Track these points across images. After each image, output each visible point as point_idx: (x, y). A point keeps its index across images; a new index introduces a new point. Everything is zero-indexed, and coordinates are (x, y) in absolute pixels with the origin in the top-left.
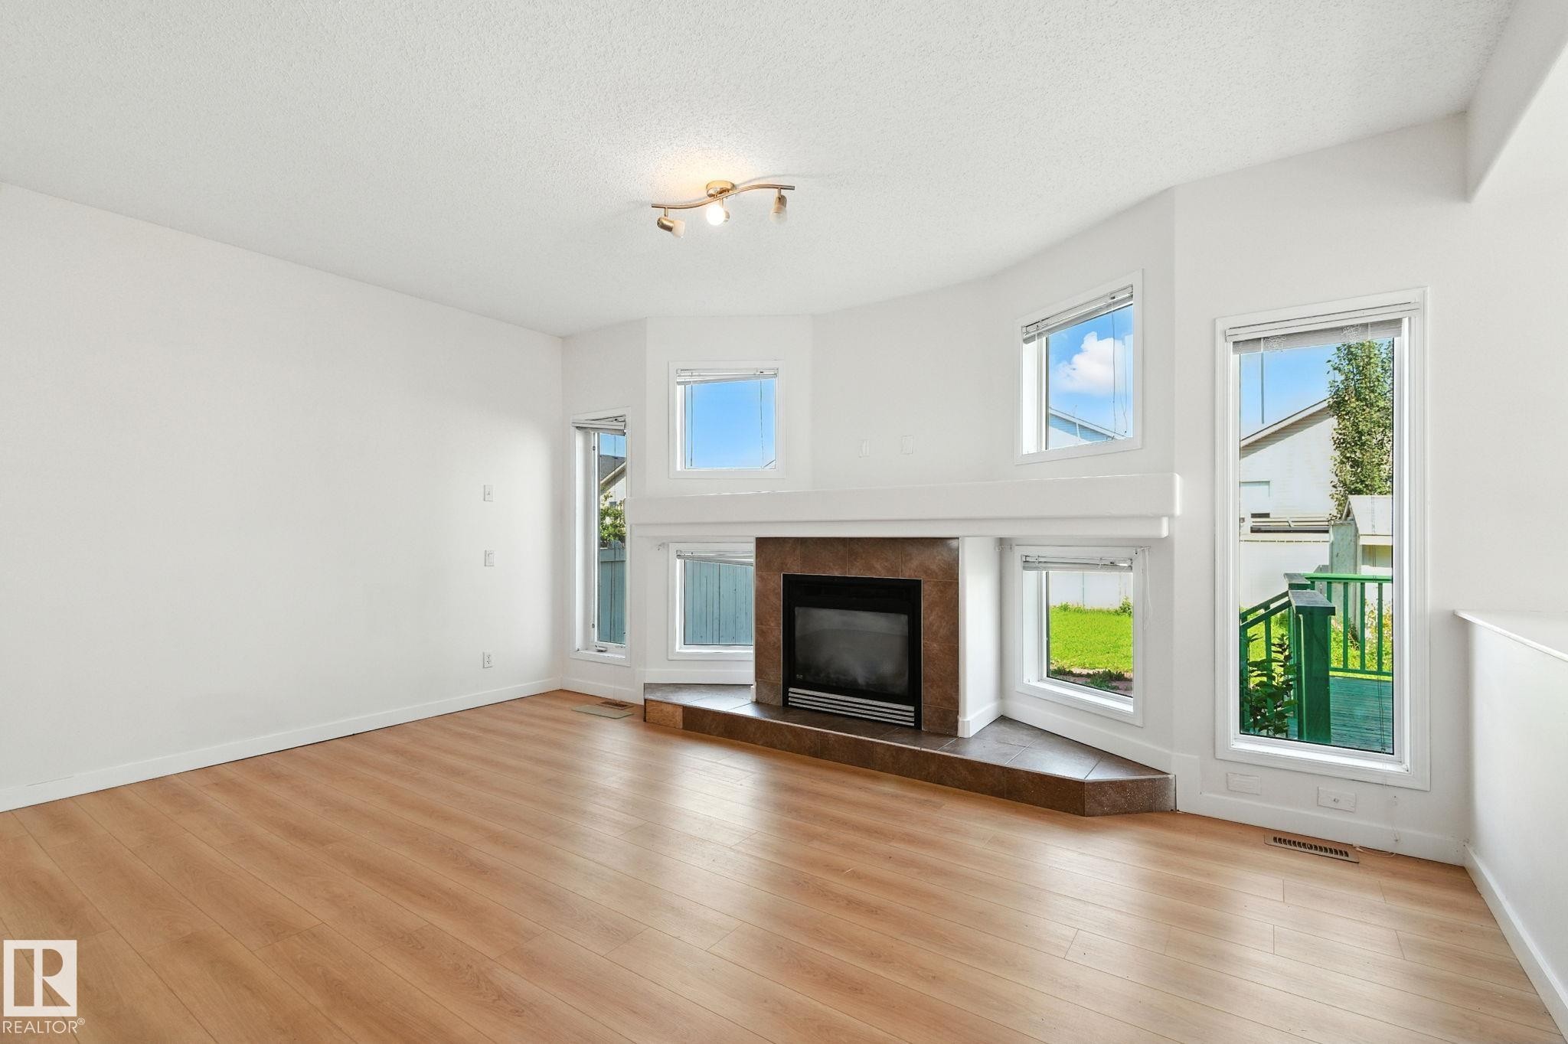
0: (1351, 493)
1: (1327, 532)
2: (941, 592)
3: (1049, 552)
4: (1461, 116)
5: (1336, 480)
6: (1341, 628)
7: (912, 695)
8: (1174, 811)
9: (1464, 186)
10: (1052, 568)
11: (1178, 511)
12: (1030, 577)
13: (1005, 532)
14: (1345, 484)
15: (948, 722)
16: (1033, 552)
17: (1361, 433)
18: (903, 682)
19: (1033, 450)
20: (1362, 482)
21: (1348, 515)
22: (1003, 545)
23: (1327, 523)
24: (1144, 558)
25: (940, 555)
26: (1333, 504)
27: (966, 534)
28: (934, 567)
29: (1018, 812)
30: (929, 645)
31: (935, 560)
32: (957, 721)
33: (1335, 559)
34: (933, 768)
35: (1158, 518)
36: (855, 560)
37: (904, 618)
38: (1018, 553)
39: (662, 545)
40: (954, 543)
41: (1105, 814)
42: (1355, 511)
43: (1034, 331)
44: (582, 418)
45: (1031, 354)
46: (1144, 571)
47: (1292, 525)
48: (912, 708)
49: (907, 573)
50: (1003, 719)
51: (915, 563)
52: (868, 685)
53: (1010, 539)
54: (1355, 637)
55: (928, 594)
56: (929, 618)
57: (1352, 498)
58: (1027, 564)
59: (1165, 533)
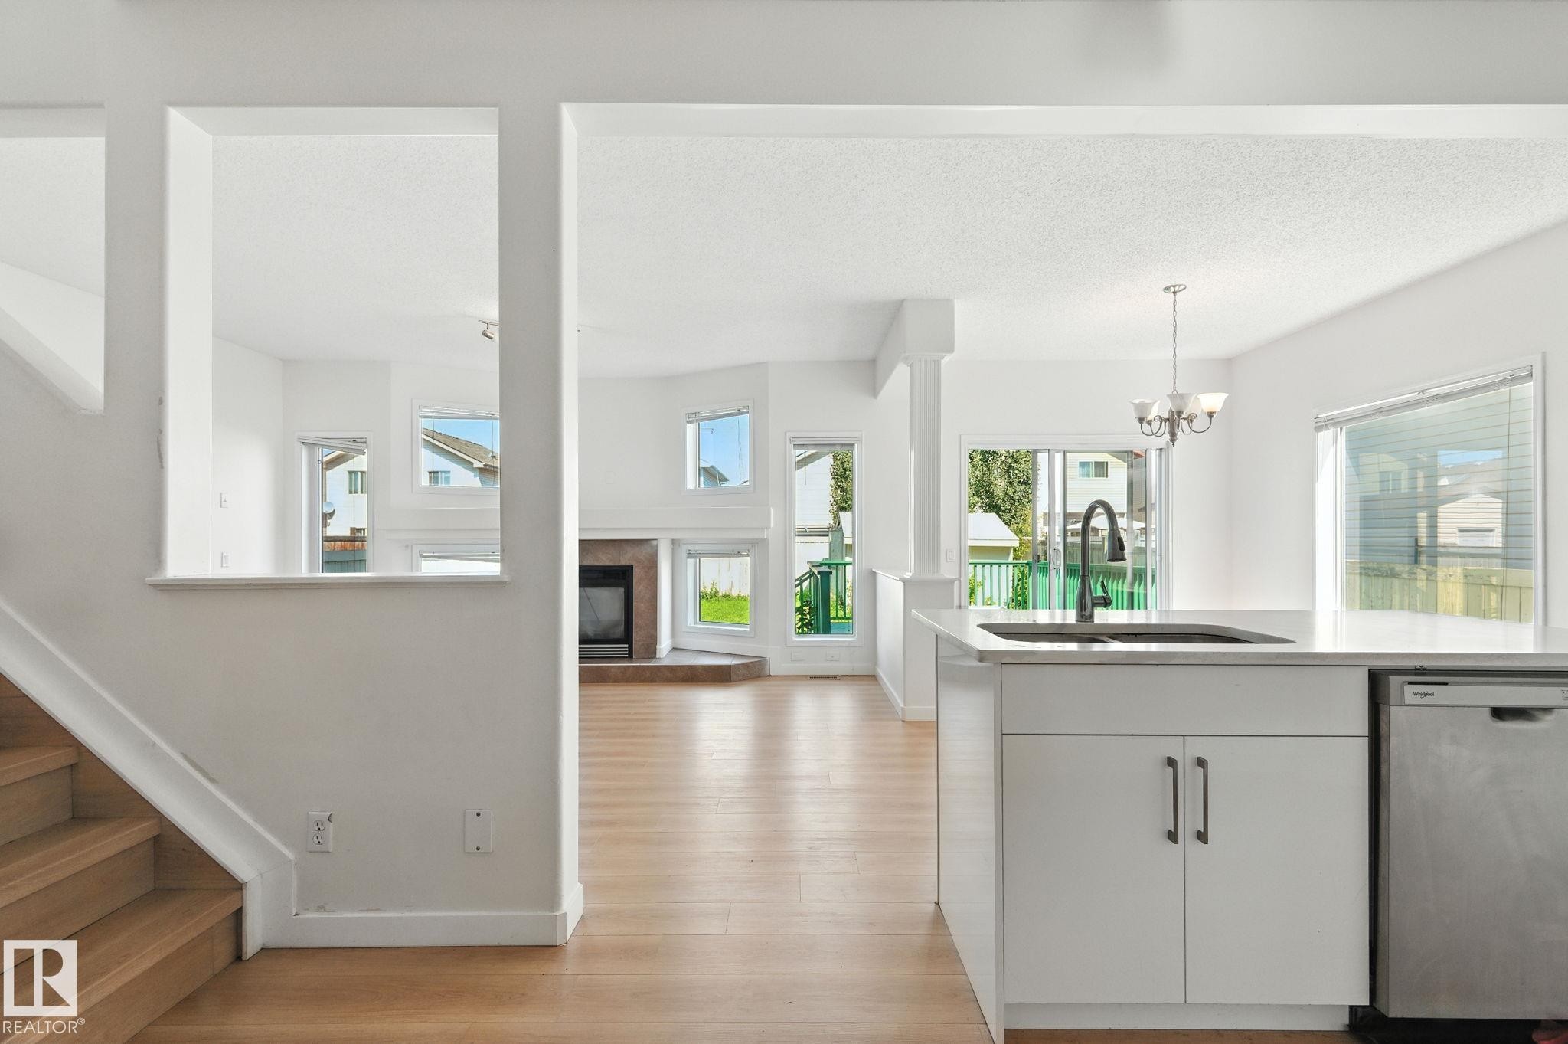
0: (841, 510)
1: (828, 535)
2: (646, 572)
3: (700, 548)
4: (873, 362)
5: (832, 500)
6: (835, 598)
7: (627, 638)
8: (769, 676)
9: (874, 391)
10: (703, 557)
11: (772, 526)
12: (691, 561)
13: (677, 536)
14: (837, 504)
15: (651, 650)
16: (693, 548)
17: (846, 470)
18: (620, 630)
19: (692, 488)
20: (846, 502)
21: (839, 525)
22: (674, 542)
23: (827, 530)
24: (755, 550)
25: (646, 550)
26: (831, 516)
27: (662, 537)
28: (641, 557)
29: (698, 685)
30: (638, 605)
31: (642, 553)
32: (656, 649)
33: (832, 554)
34: (648, 674)
35: (763, 529)
36: (587, 554)
37: (621, 590)
38: (685, 548)
39: (407, 546)
40: (654, 543)
41: (740, 680)
42: (842, 522)
43: (694, 418)
44: (311, 435)
45: (690, 428)
46: (755, 556)
47: (808, 530)
48: (627, 646)
49: (623, 561)
50: (674, 649)
51: (628, 556)
52: (595, 635)
53: (679, 540)
54: (842, 603)
55: (637, 573)
56: (639, 589)
57: (841, 514)
58: (690, 555)
59: (766, 537)
